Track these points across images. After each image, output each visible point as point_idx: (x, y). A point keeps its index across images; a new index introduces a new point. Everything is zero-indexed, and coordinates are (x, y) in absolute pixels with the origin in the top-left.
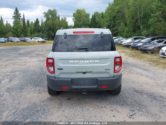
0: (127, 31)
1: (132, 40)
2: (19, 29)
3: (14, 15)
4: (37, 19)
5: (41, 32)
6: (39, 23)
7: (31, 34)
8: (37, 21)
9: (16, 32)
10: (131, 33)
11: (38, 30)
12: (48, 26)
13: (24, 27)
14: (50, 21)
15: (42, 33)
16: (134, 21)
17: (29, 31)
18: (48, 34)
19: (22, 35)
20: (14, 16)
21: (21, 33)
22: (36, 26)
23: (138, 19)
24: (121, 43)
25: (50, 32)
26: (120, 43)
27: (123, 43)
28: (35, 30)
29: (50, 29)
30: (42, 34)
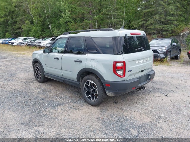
0: (35, 30)
1: (51, 40)
10: (39, 32)
16: (42, 19)
23: (46, 17)
24: (39, 45)
26: (37, 44)
27: (41, 45)
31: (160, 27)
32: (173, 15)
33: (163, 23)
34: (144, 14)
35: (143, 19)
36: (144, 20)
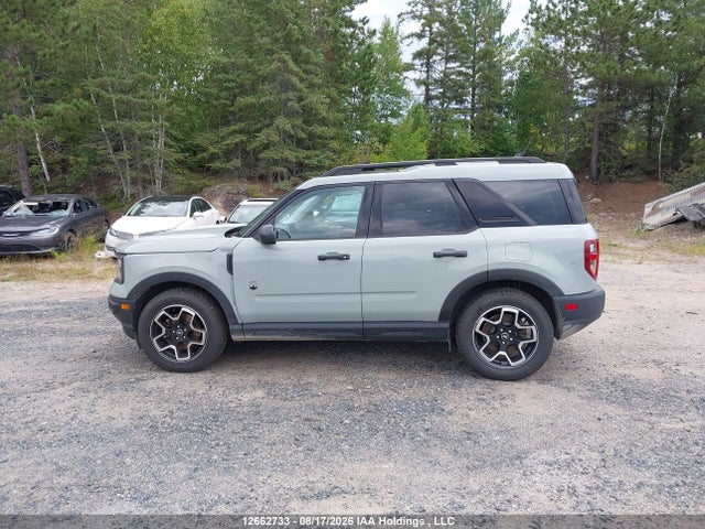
31: (297, 157)
32: (324, 122)
33: (300, 143)
34: (241, 110)
35: (236, 127)
36: (241, 132)
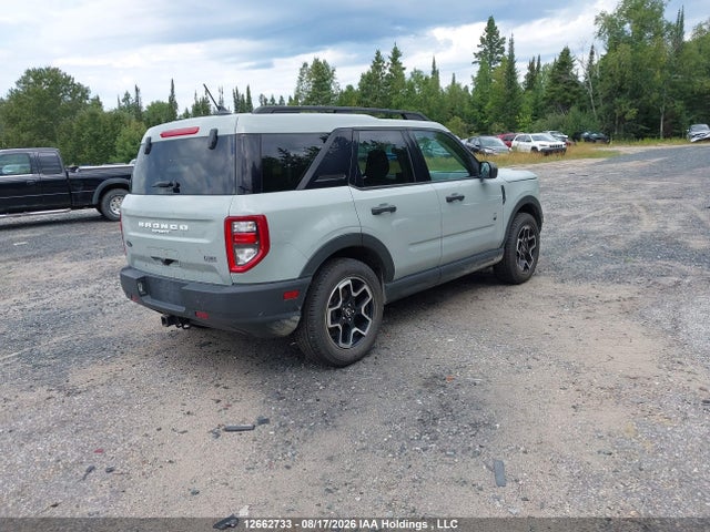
2: (489, 104)
3: (481, 49)
4: (566, 53)
5: (574, 109)
6: (572, 66)
7: (536, 116)
8: (565, 61)
9: (479, 116)
11: (565, 98)
12: (611, 75)
13: (508, 92)
14: (625, 51)
15: (582, 109)
17: (526, 108)
18: (610, 111)
19: (496, 126)
20: (480, 53)
21: (497, 119)
22: (556, 81)
25: (620, 104)
28: (550, 101)
29: (621, 90)
30: (578, 114)
